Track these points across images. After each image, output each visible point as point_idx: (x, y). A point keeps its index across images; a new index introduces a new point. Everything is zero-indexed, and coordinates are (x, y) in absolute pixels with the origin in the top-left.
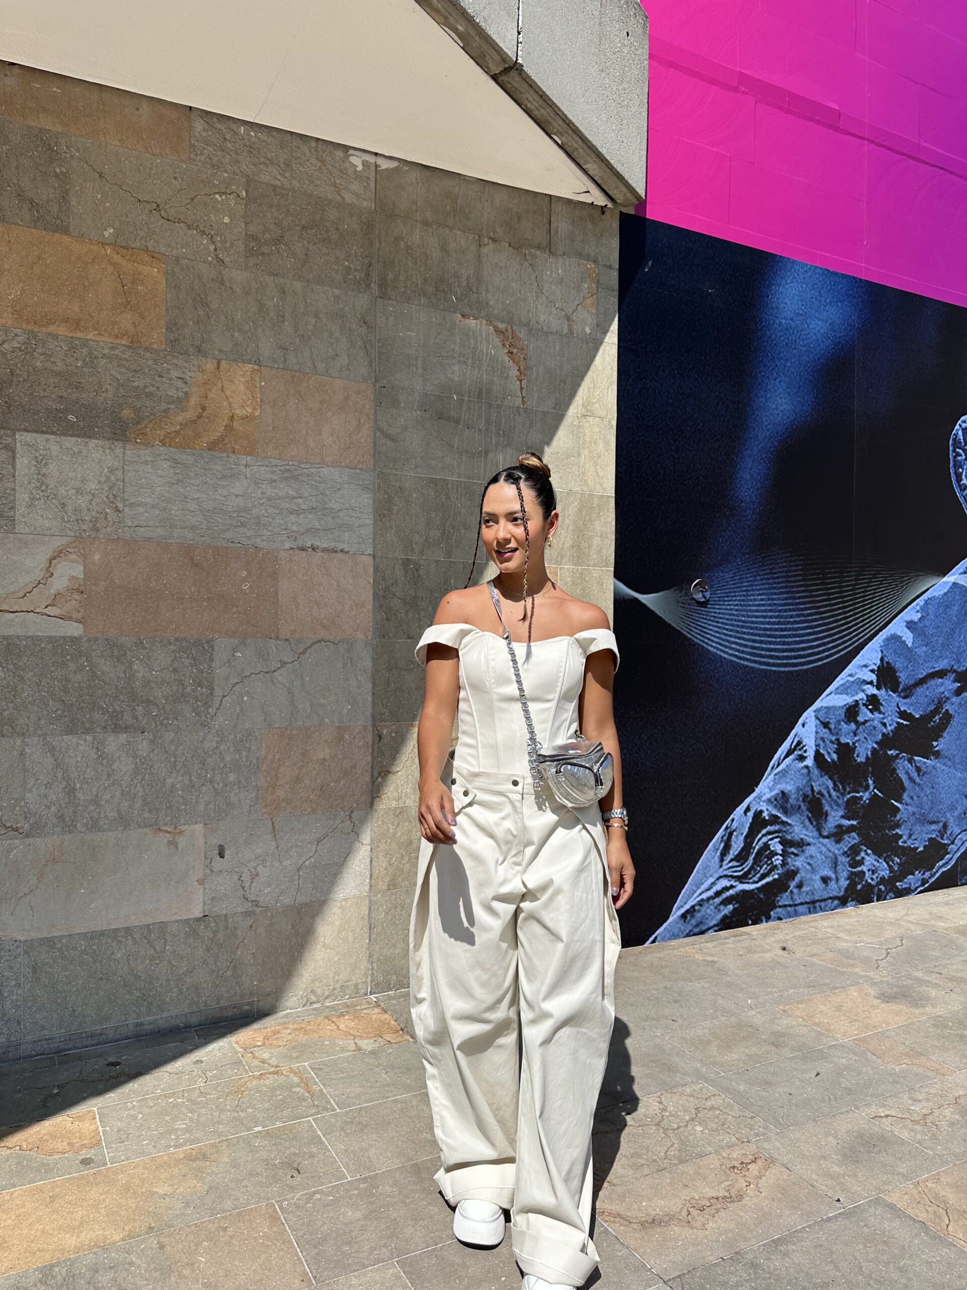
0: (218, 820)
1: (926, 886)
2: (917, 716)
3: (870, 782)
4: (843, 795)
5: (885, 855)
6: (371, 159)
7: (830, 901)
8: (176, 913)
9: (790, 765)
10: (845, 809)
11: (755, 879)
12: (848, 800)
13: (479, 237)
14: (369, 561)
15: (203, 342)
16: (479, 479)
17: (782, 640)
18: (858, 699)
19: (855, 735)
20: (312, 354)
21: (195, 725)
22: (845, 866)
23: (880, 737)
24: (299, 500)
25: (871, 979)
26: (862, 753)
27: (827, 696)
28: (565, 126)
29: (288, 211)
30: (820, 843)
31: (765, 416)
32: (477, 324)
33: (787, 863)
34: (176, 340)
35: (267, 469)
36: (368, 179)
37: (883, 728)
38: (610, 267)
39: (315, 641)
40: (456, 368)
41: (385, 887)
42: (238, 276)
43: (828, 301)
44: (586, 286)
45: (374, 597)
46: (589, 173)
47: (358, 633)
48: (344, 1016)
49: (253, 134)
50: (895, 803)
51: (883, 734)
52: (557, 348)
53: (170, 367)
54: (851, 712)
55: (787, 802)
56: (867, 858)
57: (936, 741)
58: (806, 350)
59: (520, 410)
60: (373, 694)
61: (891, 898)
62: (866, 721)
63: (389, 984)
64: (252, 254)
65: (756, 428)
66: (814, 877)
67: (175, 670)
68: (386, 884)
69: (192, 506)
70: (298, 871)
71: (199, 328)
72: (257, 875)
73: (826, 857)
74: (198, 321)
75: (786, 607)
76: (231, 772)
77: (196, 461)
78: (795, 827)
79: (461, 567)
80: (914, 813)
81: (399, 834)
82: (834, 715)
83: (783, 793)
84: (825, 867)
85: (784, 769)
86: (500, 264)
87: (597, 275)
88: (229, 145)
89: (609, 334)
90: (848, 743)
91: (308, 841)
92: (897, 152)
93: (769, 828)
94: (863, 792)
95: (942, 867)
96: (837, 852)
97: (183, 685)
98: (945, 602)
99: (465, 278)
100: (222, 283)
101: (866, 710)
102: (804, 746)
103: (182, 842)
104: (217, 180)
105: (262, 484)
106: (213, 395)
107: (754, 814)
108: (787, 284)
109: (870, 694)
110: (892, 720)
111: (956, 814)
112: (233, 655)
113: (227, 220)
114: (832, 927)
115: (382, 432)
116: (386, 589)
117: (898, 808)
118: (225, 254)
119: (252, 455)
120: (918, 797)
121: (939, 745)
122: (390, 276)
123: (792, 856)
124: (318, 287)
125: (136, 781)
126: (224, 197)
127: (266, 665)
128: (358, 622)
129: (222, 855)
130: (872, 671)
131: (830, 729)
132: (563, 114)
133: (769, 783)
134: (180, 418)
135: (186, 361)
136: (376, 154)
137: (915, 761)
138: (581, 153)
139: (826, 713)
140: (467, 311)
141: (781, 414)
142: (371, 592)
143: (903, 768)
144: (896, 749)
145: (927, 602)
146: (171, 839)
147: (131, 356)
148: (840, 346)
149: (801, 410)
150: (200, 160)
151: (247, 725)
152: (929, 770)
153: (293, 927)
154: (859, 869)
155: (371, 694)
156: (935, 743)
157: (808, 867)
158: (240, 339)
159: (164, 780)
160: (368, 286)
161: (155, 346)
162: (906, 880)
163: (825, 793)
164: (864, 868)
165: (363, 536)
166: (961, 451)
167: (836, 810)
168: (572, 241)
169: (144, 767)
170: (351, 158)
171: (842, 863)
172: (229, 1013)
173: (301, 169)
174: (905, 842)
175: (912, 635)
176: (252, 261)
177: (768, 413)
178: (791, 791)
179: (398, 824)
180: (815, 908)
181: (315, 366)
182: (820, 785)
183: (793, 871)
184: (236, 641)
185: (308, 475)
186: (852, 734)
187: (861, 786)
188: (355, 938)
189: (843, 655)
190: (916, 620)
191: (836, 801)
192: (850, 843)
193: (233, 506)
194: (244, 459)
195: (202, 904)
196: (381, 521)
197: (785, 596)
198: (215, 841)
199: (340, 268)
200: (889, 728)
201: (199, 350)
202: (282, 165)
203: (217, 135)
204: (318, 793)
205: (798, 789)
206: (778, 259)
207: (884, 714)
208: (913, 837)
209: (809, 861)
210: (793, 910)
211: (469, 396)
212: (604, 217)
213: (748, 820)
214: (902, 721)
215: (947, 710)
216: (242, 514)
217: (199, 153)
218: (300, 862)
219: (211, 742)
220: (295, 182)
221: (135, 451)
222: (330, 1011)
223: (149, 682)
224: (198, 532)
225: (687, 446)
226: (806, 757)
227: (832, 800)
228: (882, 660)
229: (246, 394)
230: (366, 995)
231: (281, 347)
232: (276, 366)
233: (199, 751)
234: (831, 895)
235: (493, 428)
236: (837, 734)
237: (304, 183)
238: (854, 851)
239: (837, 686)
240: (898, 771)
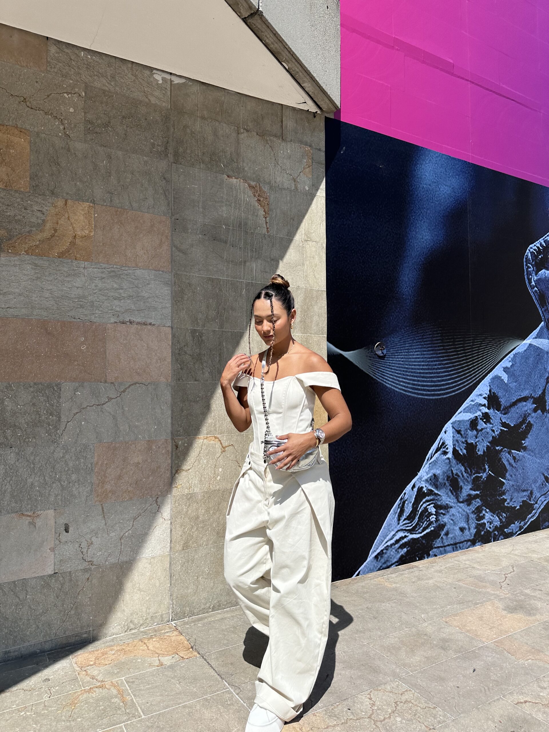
0: (64, 506)
1: (522, 530)
2: (512, 425)
3: (487, 467)
4: (471, 475)
5: (497, 512)
6: (168, 77)
7: (465, 543)
8: (35, 572)
9: (438, 457)
10: (472, 484)
11: (420, 531)
12: (474, 478)
13: (238, 128)
14: (169, 330)
15: (55, 188)
16: (240, 279)
17: (431, 379)
18: (477, 415)
19: (476, 438)
20: (129, 197)
21: (48, 442)
22: (474, 520)
23: (491, 438)
24: (120, 291)
25: (499, 596)
26: (481, 449)
27: (459, 414)
28: (290, 56)
29: (113, 106)
30: (458, 506)
31: (416, 243)
32: (237, 182)
33: (439, 520)
34: (37, 186)
35: (99, 270)
36: (166, 89)
37: (492, 433)
38: (320, 150)
39: (132, 383)
40: (224, 208)
41: (180, 548)
42: (79, 146)
43: (450, 174)
44: (305, 161)
45: (172, 354)
47: (162, 377)
48: (153, 638)
49: (89, 57)
50: (502, 480)
51: (493, 437)
52: (288, 198)
53: (32, 203)
54: (473, 423)
55: (437, 480)
56: (487, 514)
57: (524, 440)
58: (439, 204)
59: (266, 236)
60: (172, 418)
61: (502, 539)
62: (482, 429)
63: (184, 614)
64: (89, 133)
65: (411, 250)
66: (455, 528)
67: (34, 404)
68: (181, 546)
69: (47, 295)
70: (121, 540)
71: (53, 179)
72: (92, 543)
73: (462, 515)
74: (52, 174)
75: (432, 359)
76: (73, 473)
77: (50, 265)
78: (443, 497)
79: (229, 334)
80: (513, 485)
81: (190, 511)
82: (463, 425)
83: (434, 475)
84: (461, 521)
85: (435, 460)
86: (251, 145)
87: (312, 154)
88: (73, 63)
89: (319, 191)
90: (472, 443)
91: (127, 519)
92: (487, 89)
93: (427, 498)
94: (482, 473)
95: (531, 518)
96: (468, 511)
97: (39, 414)
98: (525, 355)
99: (229, 153)
100: (69, 150)
101: (482, 422)
102: (446, 445)
103: (39, 522)
104: (65, 84)
105: (95, 280)
106: (62, 222)
107: (418, 489)
108: (426, 164)
109: (484, 412)
110: (498, 428)
111: (537, 485)
112: (75, 394)
113: (72, 110)
114: (468, 560)
115: (177, 248)
116: (181, 349)
117: (504, 482)
118: (71, 132)
119: (88, 261)
120: (515, 475)
121: (526, 443)
122: (181, 150)
123: (442, 515)
124: (133, 155)
125: (6, 482)
126: (70, 96)
127: (97, 400)
128: (162, 370)
129: (67, 531)
130: (485, 398)
131: (461, 435)
132: (289, 47)
133: (426, 469)
134: (39, 237)
135: (43, 200)
136: (171, 74)
137: (512, 453)
139: (458, 424)
140: (231, 173)
141: (425, 242)
142: (170, 351)
143: (505, 457)
144: (501, 446)
145: (515, 355)
146: (31, 521)
147: (5, 195)
148: (459, 202)
149: (437, 240)
150: (54, 71)
151: (84, 441)
152: (520, 458)
153: (117, 578)
154: (482, 521)
155: (170, 418)
156: (523, 442)
157: (451, 522)
158: (81, 186)
159: (26, 480)
160: (166, 155)
161: (22, 189)
162: (510, 527)
163: (460, 474)
164: (485, 521)
165: (165, 315)
166: (530, 265)
167: (467, 485)
168: (296, 133)
169: (12, 471)
170: (154, 75)
171: (472, 518)
172: (73, 640)
173: (122, 80)
174: (508, 504)
175: (507, 376)
176: (89, 137)
177: (417, 241)
178: (439, 474)
179: (189, 505)
180: (456, 547)
181: (131, 205)
182: (457, 470)
183: (442, 524)
184: (77, 384)
185: (127, 275)
186: (474, 437)
187: (481, 469)
188: (160, 584)
189: (467, 388)
190: (509, 367)
191: (466, 479)
192: (476, 505)
193: (75, 294)
194: (83, 264)
195: (53, 565)
196: (176, 305)
197: (431, 352)
198: (62, 521)
199: (148, 144)
200: (496, 433)
201: (53, 193)
202: (109, 77)
203: (65, 56)
204: (134, 486)
205: (444, 473)
206: (420, 148)
207: (493, 424)
208: (513, 500)
209: (452, 518)
210: (444, 550)
211: (233, 227)
212: (315, 119)
213: (414, 493)
214: (503, 429)
215: (529, 421)
216: (81, 300)
217: (53, 66)
218: (122, 534)
219: (60, 453)
220: (117, 88)
221: (7, 258)
222: (143, 635)
223: (15, 413)
224: (51, 311)
225: (369, 260)
226: (448, 452)
227: (464, 479)
228: (490, 391)
229: (84, 222)
230: (169, 621)
231: (109, 192)
232: (105, 204)
233: (50, 459)
234: (466, 539)
235: (249, 247)
236: (466, 437)
237: (124, 89)
238: (478, 510)
239: (464, 408)
240: (503, 460)
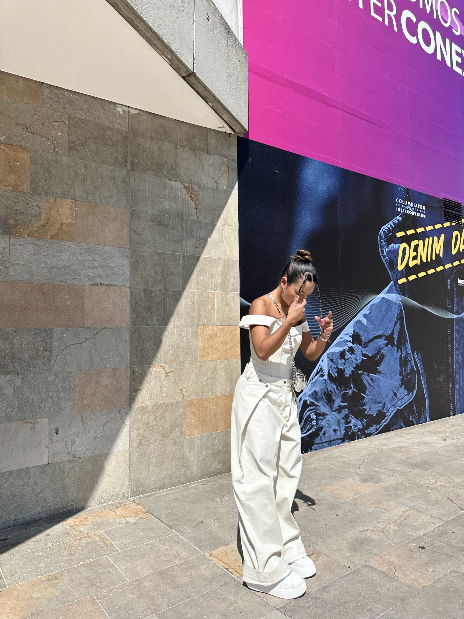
0: (55, 416)
1: (378, 431)
2: (370, 356)
3: (352, 385)
4: (341, 391)
5: (360, 418)
6: (127, 109)
7: (337, 440)
8: (35, 463)
9: (318, 379)
10: (342, 398)
11: (305, 431)
12: (343, 394)
13: (176, 145)
14: (128, 290)
15: (48, 189)
16: (178, 252)
17: (312, 323)
18: (345, 349)
19: (344, 365)
20: (100, 195)
21: (43, 370)
22: (343, 424)
23: (355, 365)
24: (94, 262)
25: (357, 473)
26: (348, 373)
27: (332, 347)
28: (214, 99)
29: (88, 131)
30: (332, 414)
31: (301, 226)
32: (176, 184)
33: (318, 424)
34: (36, 188)
35: (79, 247)
36: (125, 118)
37: (356, 361)
38: (234, 160)
39: (102, 328)
40: (167, 203)
41: (137, 445)
42: (65, 159)
43: (326, 176)
44: (223, 168)
45: (130, 307)
46: (224, 119)
47: (123, 323)
48: (118, 508)
49: (72, 96)
50: (363, 395)
51: (356, 364)
52: (212, 195)
53: (32, 200)
54: (342, 355)
55: (317, 395)
56: (352, 420)
57: (379, 366)
58: (318, 198)
59: (196, 222)
60: (130, 352)
61: (363, 438)
62: (349, 359)
63: (139, 492)
64: (72, 150)
65: (298, 231)
66: (330, 430)
67: (34, 343)
68: (137, 444)
69: (43, 265)
70: (95, 439)
71: (47, 183)
72: (75, 442)
73: (335, 420)
74: (46, 179)
75: (313, 309)
76: (61, 392)
77: (45, 244)
78: (321, 407)
79: (171, 292)
80: (371, 399)
81: (143, 419)
82: (335, 356)
83: (315, 391)
84: (334, 425)
85: (315, 381)
86: (185, 157)
87: (228, 164)
88: (61, 100)
89: (234, 190)
90: (342, 368)
91: (99, 425)
92: (352, 115)
93: (310, 408)
94: (349, 390)
95: (384, 423)
96: (339, 418)
97: (37, 350)
98: (379, 305)
99: (170, 163)
100: (57, 162)
101: (348, 353)
102: (323, 370)
103: (37, 427)
104: (55, 116)
105: (76, 254)
106: (53, 214)
107: (303, 401)
108: (309, 169)
109: (350, 346)
110: (360, 358)
111: (389, 399)
112: (62, 336)
113: (59, 134)
114: (339, 452)
115: (134, 231)
116: (136, 303)
117: (364, 397)
118: (59, 149)
119: (71, 241)
120: (373, 392)
121: (380, 368)
122: (136, 161)
123: (320, 420)
124: (102, 165)
125: (15, 398)
126: (58, 123)
127: (78, 340)
128: (123, 318)
129: (57, 433)
130: (350, 336)
131: (334, 362)
132: (213, 94)
133: (309, 387)
134: (37, 224)
135: (40, 198)
136: (129, 107)
137: (370, 375)
138: (221, 111)
139: (332, 355)
140: (171, 177)
141: (308, 225)
142: (129, 304)
143: (365, 379)
144: (362, 371)
145: (372, 306)
146: (32, 426)
147: (13, 195)
148: (332, 196)
149: (316, 224)
150: (47, 106)
151: (69, 370)
152: (376, 380)
153: (92, 467)
154: (349, 425)
155: (129, 352)
156: (378, 368)
157: (327, 425)
158: (66, 188)
159: (29, 397)
160: (126, 165)
161: (25, 191)
162: (369, 429)
163: (333, 391)
164: (351, 425)
165: (125, 279)
166: (383, 241)
167: (338, 399)
168: (217, 148)
169: (19, 391)
170: (117, 108)
171: (342, 423)
172: (61, 511)
173: (94, 112)
174: (368, 412)
175: (366, 320)
176: (72, 153)
177: (302, 225)
178: (318, 391)
179: (143, 415)
180: (331, 444)
181: (101, 201)
182: (331, 388)
183: (321, 427)
184: (64, 329)
185: (98, 250)
186: (343, 364)
187: (348, 387)
188: (122, 471)
189: (338, 329)
190: (368, 314)
191: (338, 395)
192: (344, 413)
193: (62, 265)
194: (67, 243)
195: (48, 458)
196: (133, 272)
197: (313, 304)
198: (54, 426)
199: (113, 157)
200: (359, 361)
201: (46, 193)
202: (85, 110)
203: (55, 96)
204: (104, 401)
205: (322, 390)
206: (305, 158)
207: (356, 355)
208: (371, 410)
209: (328, 422)
210: (322, 446)
211: (173, 216)
212: (230, 138)
213: (301, 404)
214: (364, 358)
215: (382, 353)
216: (66, 269)
217: (46, 103)
218: (95, 435)
219: (51, 378)
220: (92, 118)
221: (15, 239)
222: (112, 506)
223: (21, 350)
224: (45, 277)
225: (269, 238)
226: (324, 375)
227: (336, 394)
228: (354, 331)
229: (68, 213)
230: (128, 498)
231: (86, 192)
232: (83, 200)
233: (45, 383)
234: (338, 438)
235: (184, 230)
236: (337, 364)
237: (96, 118)
238: (347, 417)
239: (336, 343)
240: (363, 380)
